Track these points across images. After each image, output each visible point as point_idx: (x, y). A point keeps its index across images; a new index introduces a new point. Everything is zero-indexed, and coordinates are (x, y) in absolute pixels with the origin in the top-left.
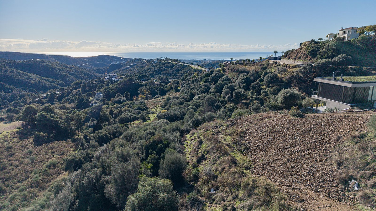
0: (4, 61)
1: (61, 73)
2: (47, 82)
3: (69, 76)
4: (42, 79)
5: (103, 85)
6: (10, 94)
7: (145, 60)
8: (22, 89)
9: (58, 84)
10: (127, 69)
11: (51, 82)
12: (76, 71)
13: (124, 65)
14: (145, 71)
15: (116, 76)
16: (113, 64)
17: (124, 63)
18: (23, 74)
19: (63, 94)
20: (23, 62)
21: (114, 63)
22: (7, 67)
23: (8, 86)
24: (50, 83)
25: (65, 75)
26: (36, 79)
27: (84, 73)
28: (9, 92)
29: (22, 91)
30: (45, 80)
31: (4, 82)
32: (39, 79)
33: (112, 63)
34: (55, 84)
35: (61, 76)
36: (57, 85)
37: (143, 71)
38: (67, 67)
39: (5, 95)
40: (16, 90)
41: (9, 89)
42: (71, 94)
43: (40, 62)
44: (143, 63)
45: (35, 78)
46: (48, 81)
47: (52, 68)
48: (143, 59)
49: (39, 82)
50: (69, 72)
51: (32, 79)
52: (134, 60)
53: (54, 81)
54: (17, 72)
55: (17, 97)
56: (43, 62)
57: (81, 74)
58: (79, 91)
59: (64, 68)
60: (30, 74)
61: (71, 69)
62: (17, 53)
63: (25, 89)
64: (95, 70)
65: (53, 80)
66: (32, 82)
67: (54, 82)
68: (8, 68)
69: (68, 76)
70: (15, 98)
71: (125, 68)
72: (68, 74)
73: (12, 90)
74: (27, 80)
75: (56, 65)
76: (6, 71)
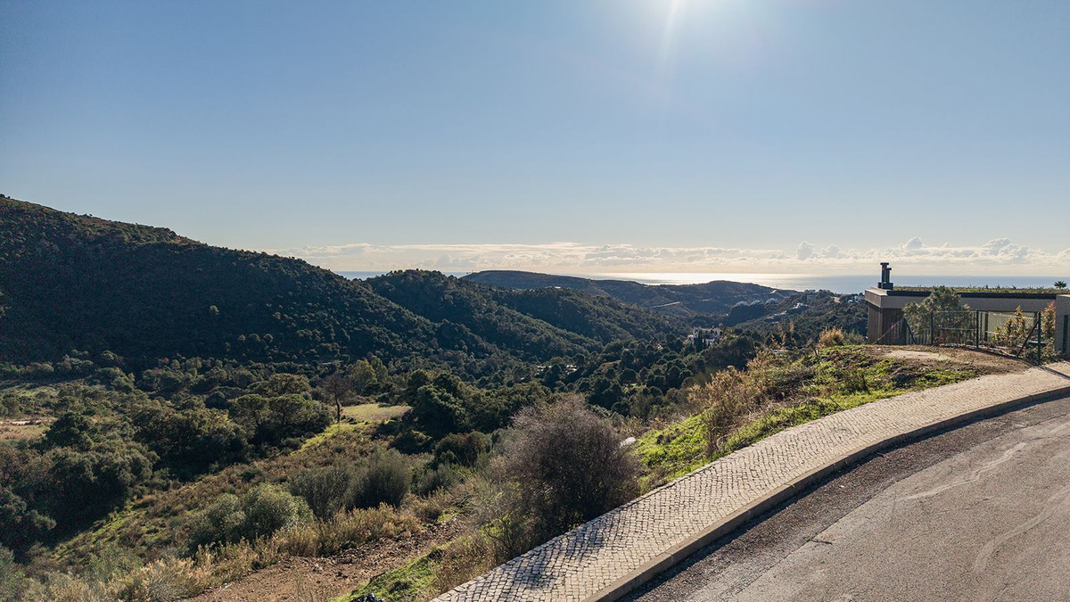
0: (490, 290)
1: (600, 322)
2: (563, 342)
3: (618, 329)
4: (557, 334)
5: (677, 354)
6: (484, 361)
7: (839, 296)
8: (512, 354)
9: (588, 348)
10: (777, 319)
11: (574, 341)
12: (637, 318)
13: (773, 308)
14: (819, 324)
15: (719, 333)
16: (742, 306)
17: (772, 302)
18: (519, 320)
19: (581, 370)
20: (525, 293)
21: (745, 303)
22: (494, 302)
23: (485, 344)
24: (570, 344)
25: (609, 327)
26: (542, 333)
27: (657, 326)
28: (483, 358)
29: (509, 356)
30: (562, 335)
31: (481, 335)
32: (550, 333)
33: (739, 303)
34: (580, 347)
35: (600, 328)
36: (584, 350)
37: (810, 327)
38: (619, 308)
39: (474, 362)
40: (497, 354)
41: (484, 350)
42: (595, 372)
43: (560, 293)
44: (828, 303)
45: (543, 329)
46: (568, 337)
47: (583, 310)
48: (832, 295)
49: (548, 339)
50: (619, 321)
51: (534, 331)
52: (804, 297)
53: (580, 340)
54: (509, 314)
55: (496, 370)
56: (568, 294)
57: (647, 328)
58: (615, 365)
59: (611, 309)
60: (533, 321)
61: (627, 313)
62: (527, 273)
63: (516, 354)
64: (690, 321)
65: (580, 337)
66: (535, 339)
67: (581, 342)
68: (494, 304)
69: (614, 330)
70: (491, 371)
71: (772, 317)
72: (615, 326)
73: (490, 353)
74: (524, 334)
75: (595, 303)
76: (490, 310)
